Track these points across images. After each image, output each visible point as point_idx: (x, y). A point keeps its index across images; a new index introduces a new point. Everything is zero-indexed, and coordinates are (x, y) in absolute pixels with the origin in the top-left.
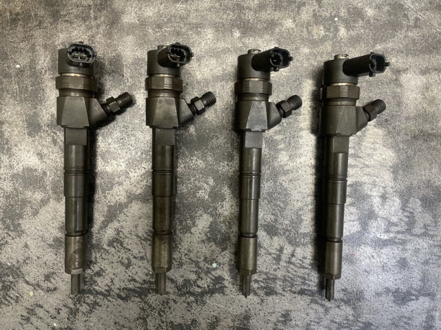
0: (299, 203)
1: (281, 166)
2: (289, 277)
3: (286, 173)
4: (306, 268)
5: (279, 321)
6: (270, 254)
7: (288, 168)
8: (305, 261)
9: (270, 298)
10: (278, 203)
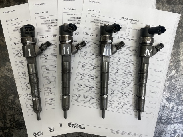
0: (179, 89)
1: (173, 75)
2: (176, 117)
3: (174, 78)
4: (182, 114)
5: (172, 133)
6: (169, 109)
7: (175, 76)
8: (182, 111)
9: (169, 125)
10: (172, 90)
